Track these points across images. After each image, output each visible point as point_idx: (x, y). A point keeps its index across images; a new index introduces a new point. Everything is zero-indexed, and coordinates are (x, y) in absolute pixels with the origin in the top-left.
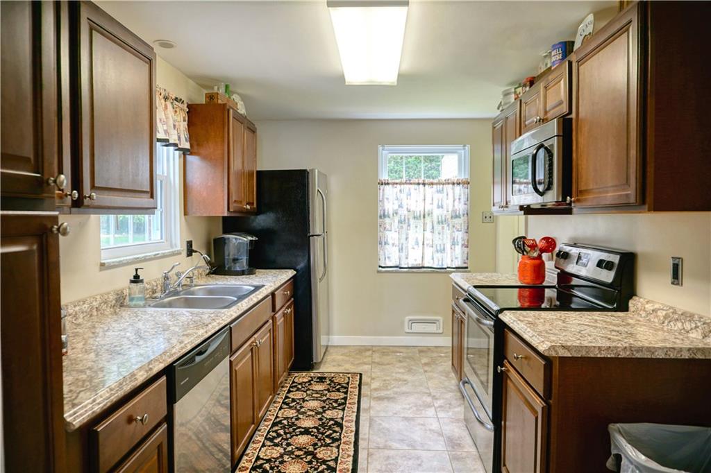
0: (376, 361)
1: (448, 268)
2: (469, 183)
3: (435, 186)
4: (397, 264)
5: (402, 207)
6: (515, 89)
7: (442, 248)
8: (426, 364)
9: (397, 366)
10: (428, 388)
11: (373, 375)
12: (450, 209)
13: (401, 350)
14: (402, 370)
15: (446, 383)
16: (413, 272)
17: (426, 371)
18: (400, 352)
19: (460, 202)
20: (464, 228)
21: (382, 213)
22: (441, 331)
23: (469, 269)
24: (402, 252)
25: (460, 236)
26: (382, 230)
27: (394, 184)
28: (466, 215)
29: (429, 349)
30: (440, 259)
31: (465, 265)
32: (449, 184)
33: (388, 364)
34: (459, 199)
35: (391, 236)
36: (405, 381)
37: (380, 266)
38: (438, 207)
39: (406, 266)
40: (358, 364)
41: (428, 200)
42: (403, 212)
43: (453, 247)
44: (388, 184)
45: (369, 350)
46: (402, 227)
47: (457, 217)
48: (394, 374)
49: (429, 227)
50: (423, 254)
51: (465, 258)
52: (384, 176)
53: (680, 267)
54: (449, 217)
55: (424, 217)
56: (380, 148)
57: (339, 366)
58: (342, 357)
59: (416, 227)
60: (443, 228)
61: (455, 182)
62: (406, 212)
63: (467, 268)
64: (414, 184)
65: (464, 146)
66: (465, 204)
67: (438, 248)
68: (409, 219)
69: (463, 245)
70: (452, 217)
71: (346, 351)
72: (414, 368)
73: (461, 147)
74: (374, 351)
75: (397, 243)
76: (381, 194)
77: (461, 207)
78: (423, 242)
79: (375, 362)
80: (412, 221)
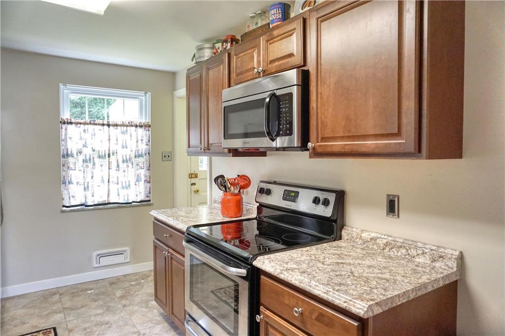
0: (67, 306)
1: (133, 202)
2: (150, 126)
3: (118, 127)
4: (83, 201)
5: (86, 147)
6: (214, 44)
7: (127, 184)
8: (122, 297)
9: (93, 306)
10: (134, 326)
11: (70, 326)
12: (134, 150)
13: (91, 286)
14: (99, 311)
15: (150, 315)
16: (100, 209)
17: (124, 306)
18: (91, 289)
19: (142, 143)
20: (146, 165)
21: (65, 152)
22: (128, 260)
23: (151, 202)
24: (88, 191)
25: (143, 172)
26: (66, 170)
27: (77, 123)
28: (148, 155)
29: (119, 279)
30: (126, 195)
31: (148, 199)
32: (132, 126)
33: (83, 307)
34: (142, 140)
35: (75, 175)
36: (107, 323)
37: (64, 206)
38: (123, 147)
39: (93, 204)
40: (47, 315)
41: (113, 140)
42: (87, 151)
43: (137, 183)
44: (71, 123)
45: (55, 294)
46: (87, 166)
47: (140, 156)
48: (93, 318)
49: (114, 165)
50: (109, 191)
51: (148, 193)
52: (66, 115)
53: (396, 203)
54: (133, 156)
55: (109, 156)
56: (62, 86)
57: (24, 323)
58: (23, 311)
59: (101, 166)
60: (128, 166)
61: (138, 124)
62: (91, 152)
63: (149, 201)
64: (99, 124)
65: (146, 93)
66: (147, 145)
67: (124, 185)
68: (93, 158)
69: (145, 181)
70: (135, 157)
71: (26, 301)
72: (112, 304)
73: (142, 93)
74: (61, 294)
75: (82, 182)
76: (63, 134)
77: (143, 147)
78: (109, 180)
79: (66, 308)
80: (97, 160)
